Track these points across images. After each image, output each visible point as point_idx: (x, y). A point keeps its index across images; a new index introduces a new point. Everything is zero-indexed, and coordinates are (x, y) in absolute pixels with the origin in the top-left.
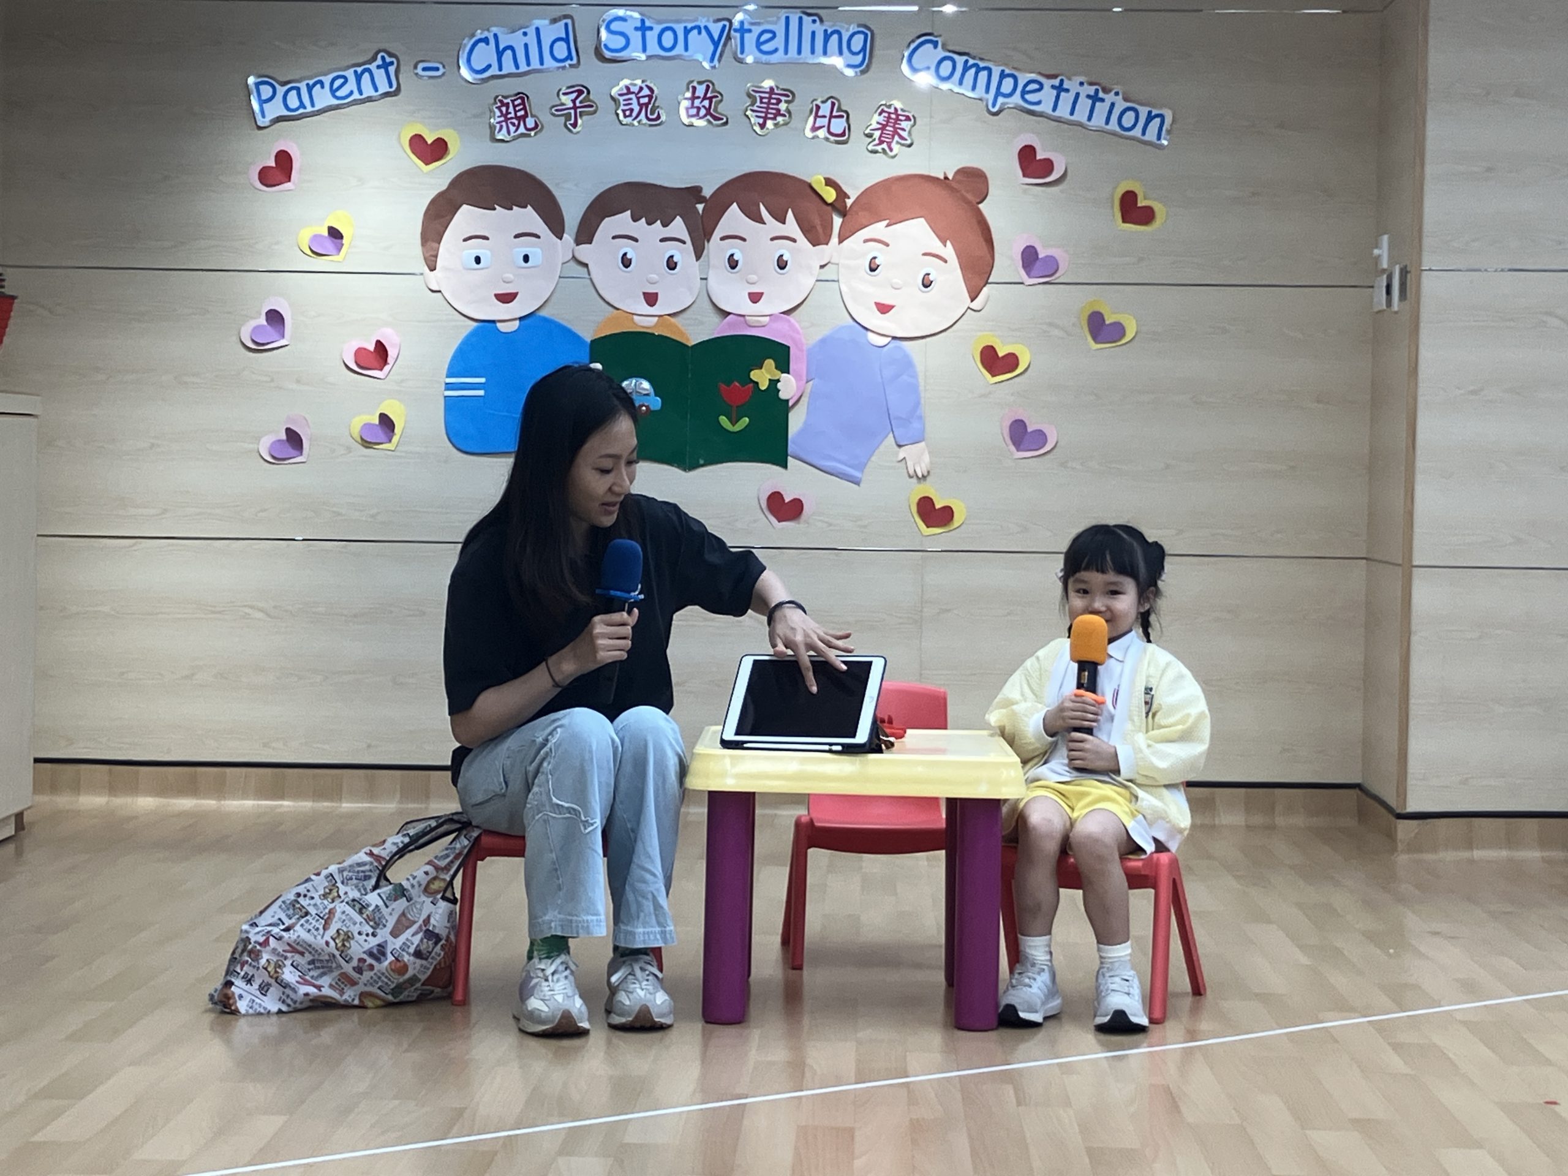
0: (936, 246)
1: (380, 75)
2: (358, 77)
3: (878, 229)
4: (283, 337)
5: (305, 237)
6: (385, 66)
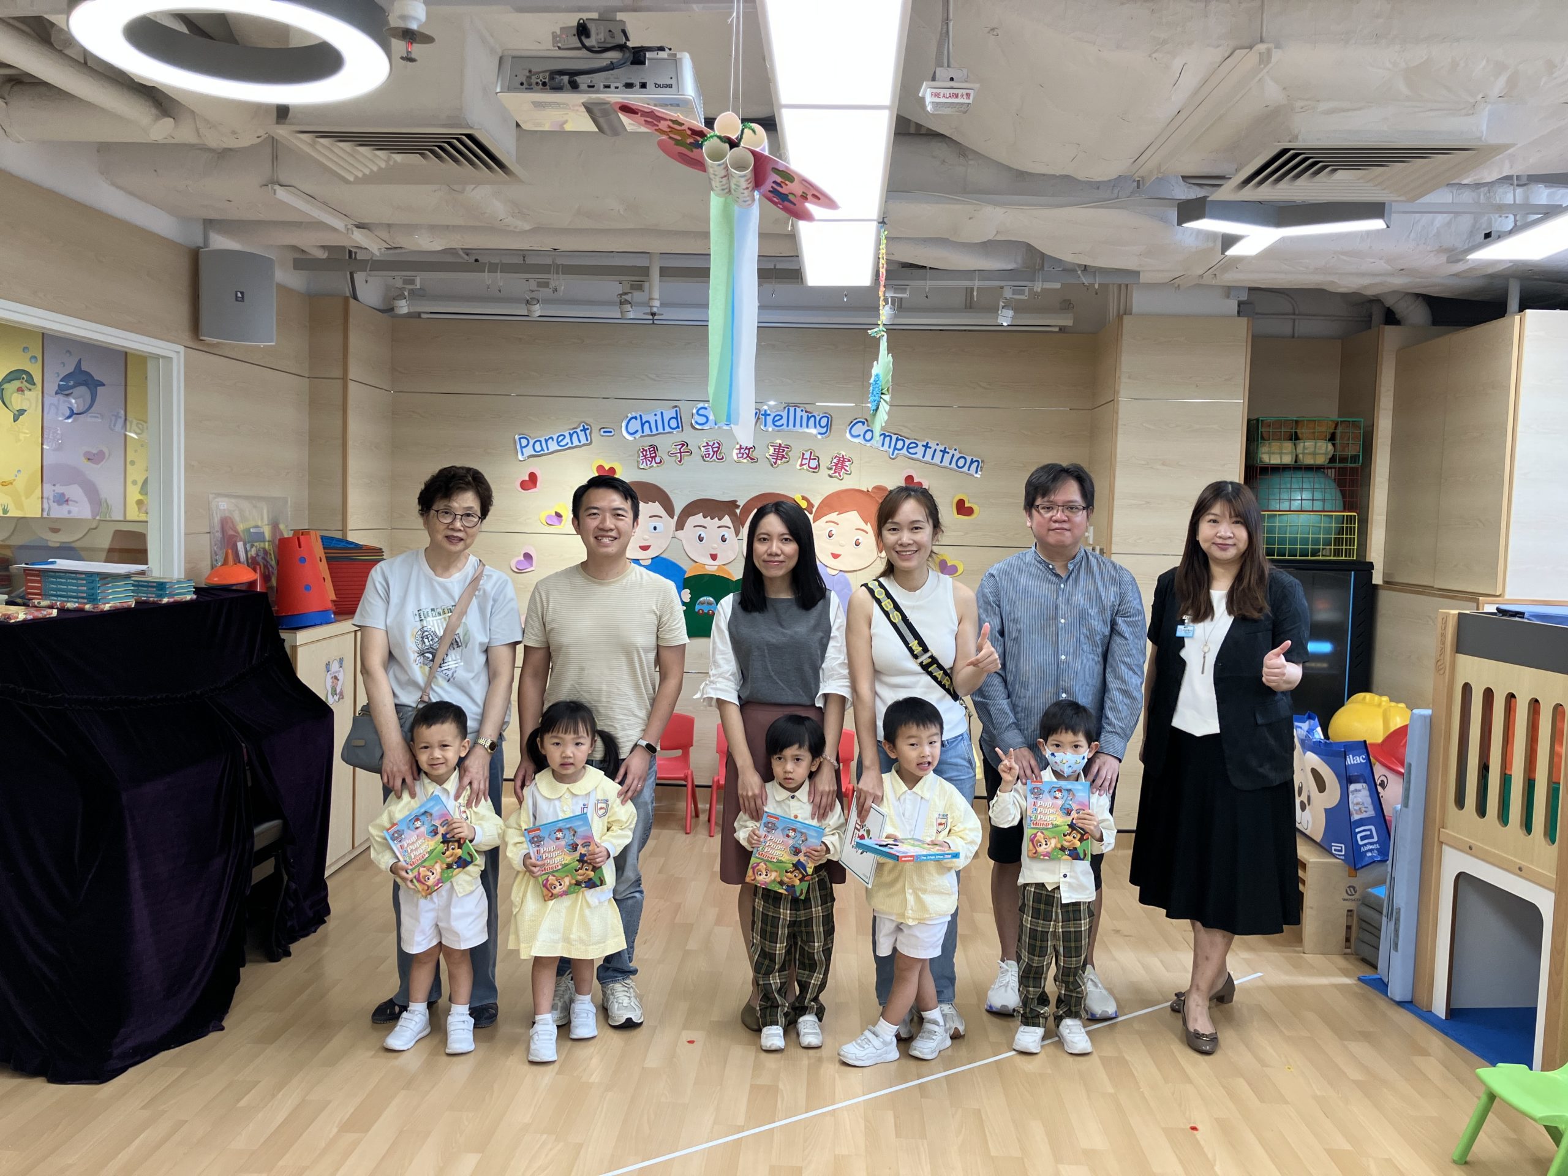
0: (863, 525)
1: (582, 434)
2: (571, 435)
3: (833, 516)
4: (532, 565)
5: (543, 515)
6: (584, 430)
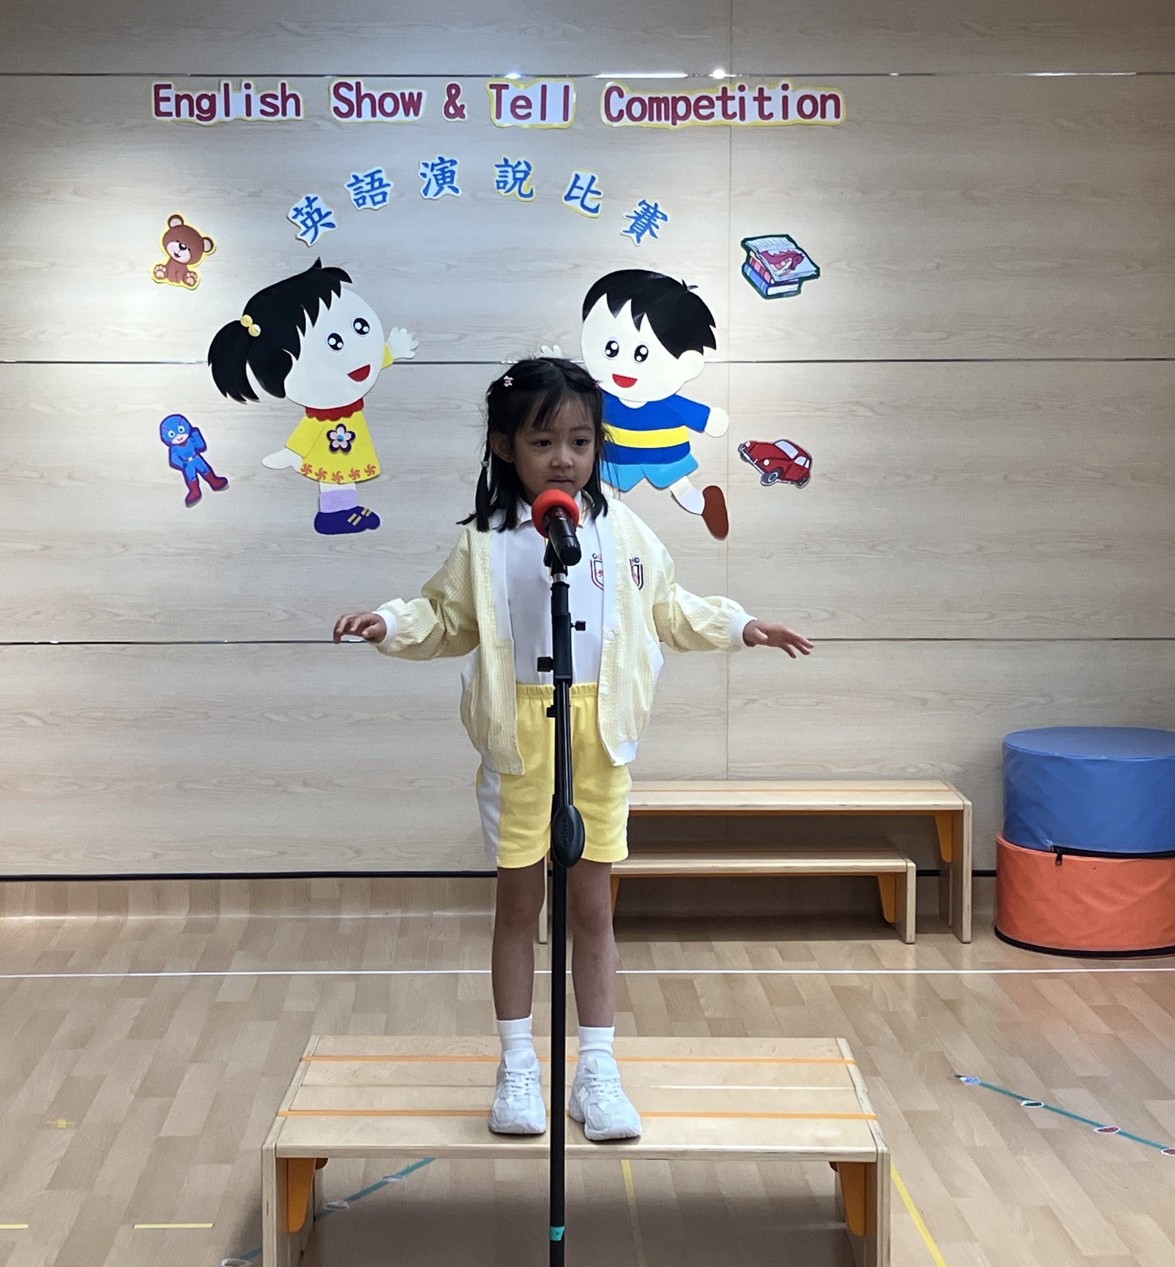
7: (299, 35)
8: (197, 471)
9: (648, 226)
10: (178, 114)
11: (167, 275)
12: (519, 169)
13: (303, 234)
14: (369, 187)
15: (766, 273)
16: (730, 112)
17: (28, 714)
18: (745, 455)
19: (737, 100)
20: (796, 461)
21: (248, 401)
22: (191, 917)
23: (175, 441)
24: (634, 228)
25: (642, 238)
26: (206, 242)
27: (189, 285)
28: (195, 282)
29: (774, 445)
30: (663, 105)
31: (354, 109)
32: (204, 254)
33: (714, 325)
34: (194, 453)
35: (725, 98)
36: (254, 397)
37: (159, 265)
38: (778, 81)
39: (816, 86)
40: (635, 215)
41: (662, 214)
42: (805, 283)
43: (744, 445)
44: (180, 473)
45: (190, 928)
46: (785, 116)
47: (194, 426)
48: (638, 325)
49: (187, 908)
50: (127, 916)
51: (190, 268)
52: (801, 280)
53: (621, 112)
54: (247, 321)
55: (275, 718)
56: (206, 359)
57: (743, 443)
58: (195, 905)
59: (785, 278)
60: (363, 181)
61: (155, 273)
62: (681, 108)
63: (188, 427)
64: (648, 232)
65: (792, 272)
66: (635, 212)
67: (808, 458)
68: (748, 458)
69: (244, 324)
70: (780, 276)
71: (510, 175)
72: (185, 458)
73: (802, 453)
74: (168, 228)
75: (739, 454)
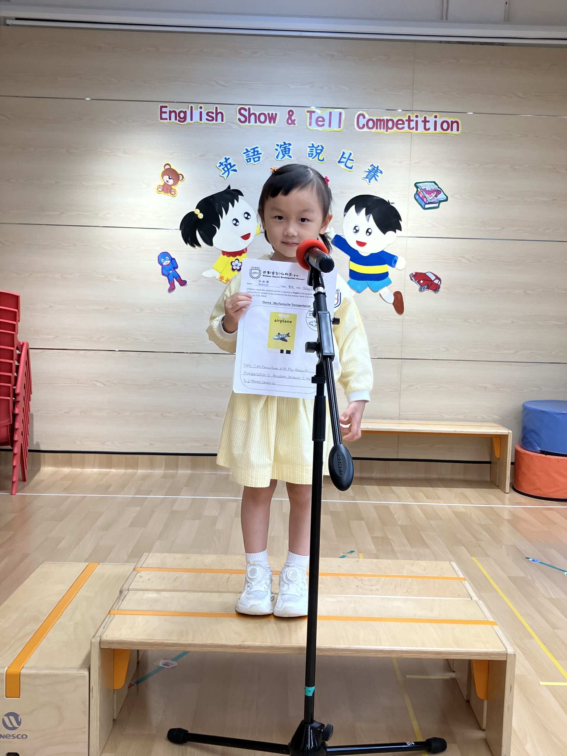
7: (224, 86)
8: (174, 277)
9: (374, 176)
10: (170, 119)
11: (163, 190)
12: (318, 148)
13: (223, 174)
14: (253, 154)
15: (425, 198)
16: (411, 127)
17: (97, 381)
18: (412, 278)
19: (415, 122)
20: (434, 282)
21: (197, 247)
22: (166, 471)
23: (164, 264)
24: (368, 176)
25: (371, 181)
26: (180, 176)
27: (172, 194)
28: (175, 193)
29: (425, 274)
30: (382, 122)
31: (247, 119)
32: (179, 181)
33: (401, 221)
34: (173, 269)
35: (409, 120)
36: (199, 245)
37: (160, 186)
38: (433, 114)
39: (449, 117)
40: (369, 171)
41: (380, 170)
42: (441, 203)
43: (412, 274)
44: (166, 278)
45: (165, 476)
46: (435, 129)
47: (173, 257)
48: (368, 220)
49: (164, 468)
50: (138, 470)
51: (173, 187)
52: (440, 202)
53: (364, 125)
54: (197, 212)
55: (204, 386)
56: (179, 228)
57: (412, 273)
58: (167, 467)
59: (432, 201)
60: (250, 151)
61: (158, 189)
62: (390, 124)
63: (170, 258)
64: (374, 178)
65: (436, 198)
66: (369, 169)
67: (440, 279)
68: (414, 279)
69: (196, 213)
70: (431, 200)
71: (314, 151)
72: (168, 271)
73: (437, 278)
74: (164, 169)
75: (410, 278)
